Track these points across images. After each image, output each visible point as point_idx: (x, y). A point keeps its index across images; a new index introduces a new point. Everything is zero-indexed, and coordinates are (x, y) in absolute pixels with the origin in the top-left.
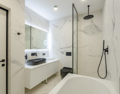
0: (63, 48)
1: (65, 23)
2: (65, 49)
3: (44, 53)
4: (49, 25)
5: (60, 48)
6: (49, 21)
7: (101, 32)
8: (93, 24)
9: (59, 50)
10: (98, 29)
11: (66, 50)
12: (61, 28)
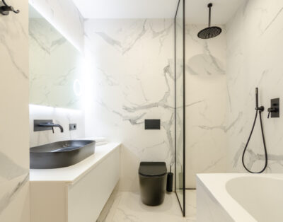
0: (135, 109)
1: (140, 35)
2: (141, 112)
3: (73, 122)
4: (84, 34)
5: (126, 109)
6: (85, 20)
7: (224, 74)
8: (208, 54)
9: (121, 115)
10: (218, 67)
11: (145, 114)
12: (129, 49)
